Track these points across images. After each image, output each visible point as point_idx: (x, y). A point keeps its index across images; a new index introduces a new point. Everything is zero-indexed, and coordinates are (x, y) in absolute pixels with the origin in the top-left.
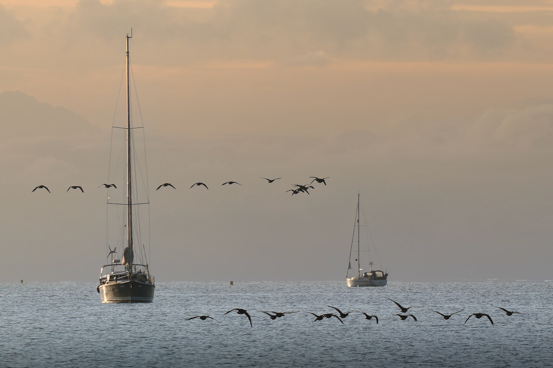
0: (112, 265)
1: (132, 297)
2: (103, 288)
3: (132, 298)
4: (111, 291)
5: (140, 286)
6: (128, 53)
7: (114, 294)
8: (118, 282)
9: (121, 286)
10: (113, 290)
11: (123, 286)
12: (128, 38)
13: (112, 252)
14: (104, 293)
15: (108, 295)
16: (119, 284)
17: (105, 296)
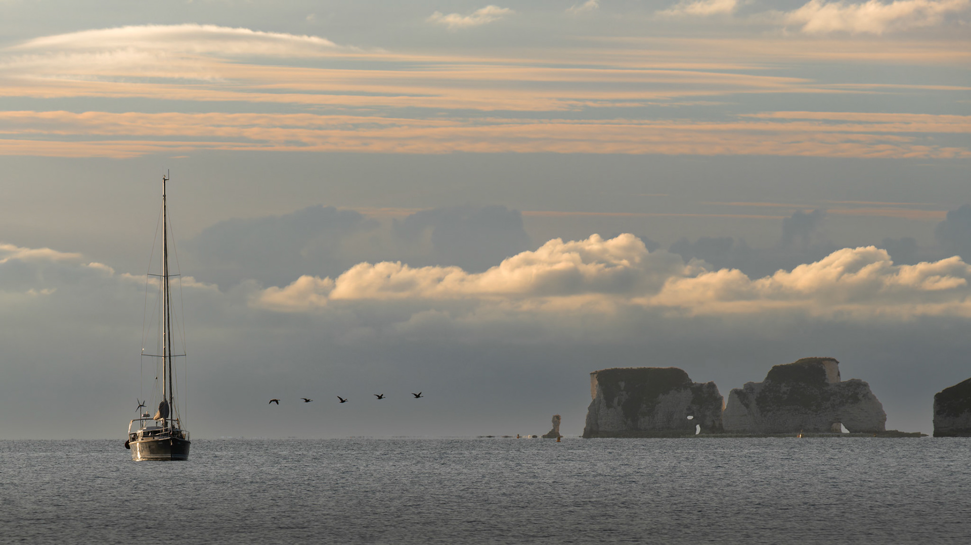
0: (141, 420)
1: (171, 454)
2: (137, 444)
3: (171, 456)
4: (146, 447)
5: (179, 443)
6: (165, 196)
7: (150, 451)
8: (156, 438)
9: (159, 443)
10: (149, 447)
11: (161, 443)
12: (165, 180)
13: (141, 406)
14: (138, 449)
15: (143, 452)
16: (157, 441)
17: (139, 453)
